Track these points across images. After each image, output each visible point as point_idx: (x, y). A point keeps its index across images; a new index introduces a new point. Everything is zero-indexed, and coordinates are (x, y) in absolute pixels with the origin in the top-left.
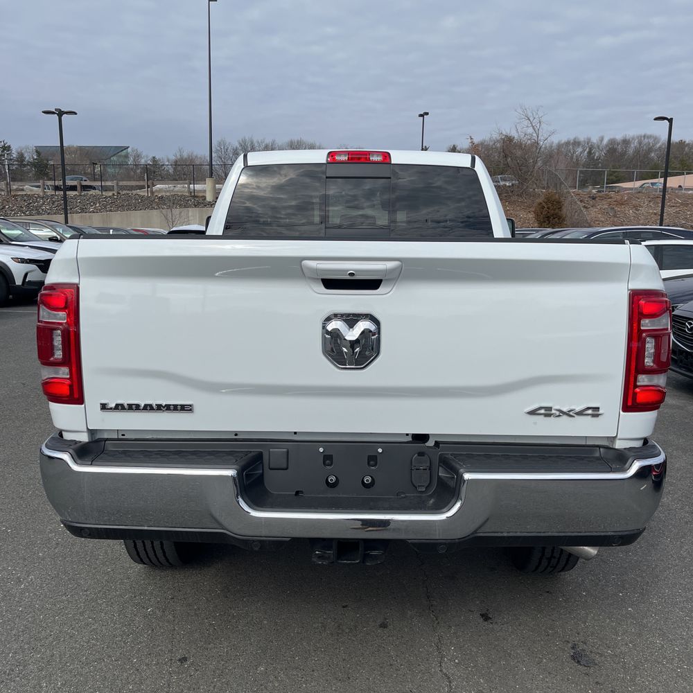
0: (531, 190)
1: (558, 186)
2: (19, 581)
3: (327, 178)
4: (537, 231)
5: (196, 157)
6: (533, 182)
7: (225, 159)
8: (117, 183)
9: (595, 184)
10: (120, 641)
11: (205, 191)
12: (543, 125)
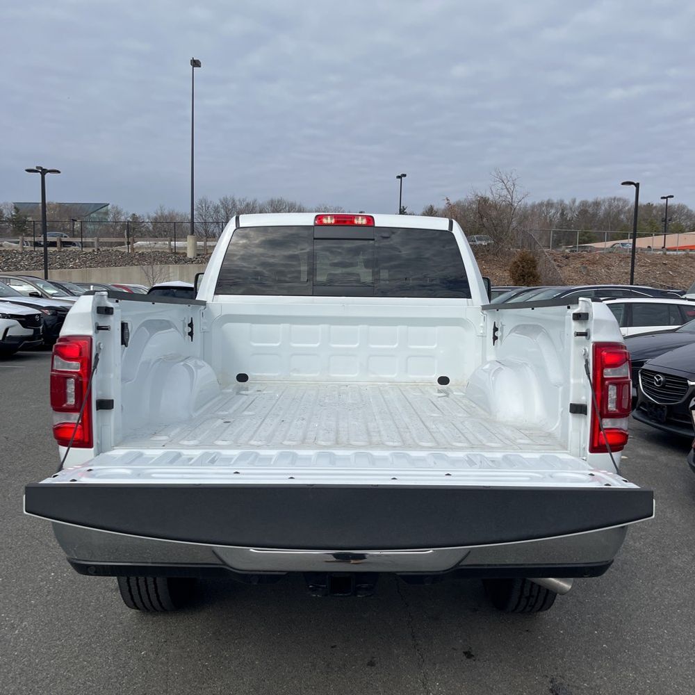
0: (506, 249)
1: (532, 246)
2: (13, 627)
3: (314, 239)
4: (513, 289)
5: (177, 214)
6: (508, 241)
7: (205, 216)
8: (98, 240)
9: (568, 243)
10: (116, 682)
11: (186, 248)
12: (517, 187)
